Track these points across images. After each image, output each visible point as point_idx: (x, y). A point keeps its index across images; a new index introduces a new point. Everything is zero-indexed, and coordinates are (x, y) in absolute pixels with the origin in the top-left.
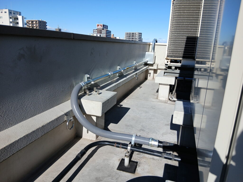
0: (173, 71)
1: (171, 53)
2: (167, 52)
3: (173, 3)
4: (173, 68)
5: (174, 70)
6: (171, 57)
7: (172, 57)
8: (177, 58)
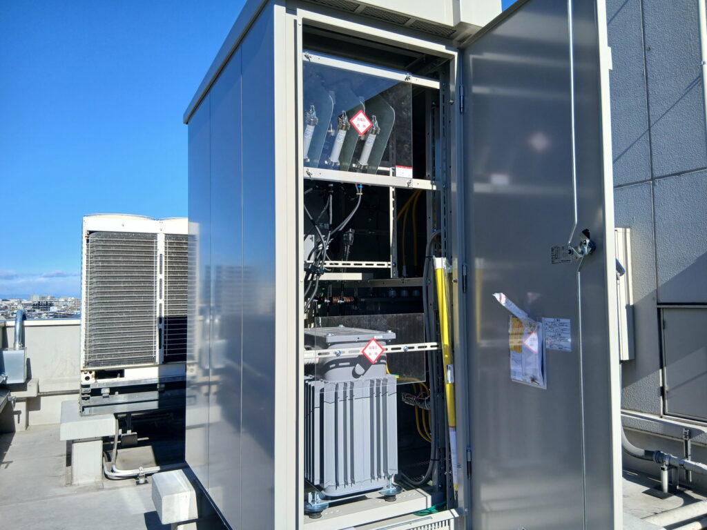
0: (106, 401)
1: (95, 356)
2: (83, 354)
3: (88, 241)
4: (106, 391)
5: (108, 397)
6: (96, 364)
7: (99, 366)
8: (112, 365)
